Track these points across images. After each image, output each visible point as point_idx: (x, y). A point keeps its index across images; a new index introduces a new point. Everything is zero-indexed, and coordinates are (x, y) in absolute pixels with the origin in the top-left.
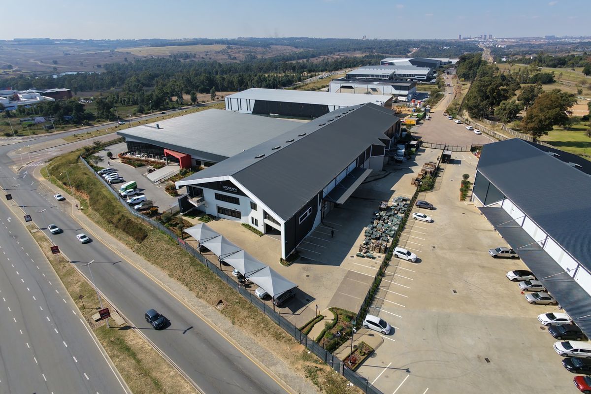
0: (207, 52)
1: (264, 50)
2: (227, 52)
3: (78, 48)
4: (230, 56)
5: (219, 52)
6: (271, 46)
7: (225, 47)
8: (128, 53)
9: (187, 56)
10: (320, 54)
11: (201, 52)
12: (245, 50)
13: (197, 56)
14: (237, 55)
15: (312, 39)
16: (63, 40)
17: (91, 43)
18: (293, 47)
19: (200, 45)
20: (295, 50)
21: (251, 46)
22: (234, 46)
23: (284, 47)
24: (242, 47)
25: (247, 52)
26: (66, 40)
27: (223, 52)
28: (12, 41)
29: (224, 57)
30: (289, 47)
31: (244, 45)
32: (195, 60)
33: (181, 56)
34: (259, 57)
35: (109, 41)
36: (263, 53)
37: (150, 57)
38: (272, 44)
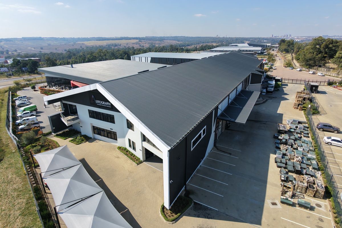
0: (128, 43)
1: (160, 42)
2: (139, 44)
3: (56, 42)
4: (140, 45)
5: (134, 43)
6: (164, 40)
7: (138, 41)
8: (83, 44)
9: (116, 45)
10: (192, 44)
11: (124, 44)
12: (149, 42)
13: (122, 45)
14: (144, 45)
15: (187, 37)
16: (49, 38)
17: (64, 39)
18: (177, 41)
19: (124, 40)
20: (178, 42)
21: (153, 40)
22: (143, 41)
23: (171, 41)
24: (148, 41)
25: (150, 43)
26: (50, 38)
27: (136, 43)
28: (21, 38)
29: (137, 46)
30: (174, 41)
31: (149, 40)
32: (120, 47)
33: (112, 45)
34: (157, 46)
35: (74, 38)
36: (160, 44)
37: (95, 46)
38: (165, 39)
